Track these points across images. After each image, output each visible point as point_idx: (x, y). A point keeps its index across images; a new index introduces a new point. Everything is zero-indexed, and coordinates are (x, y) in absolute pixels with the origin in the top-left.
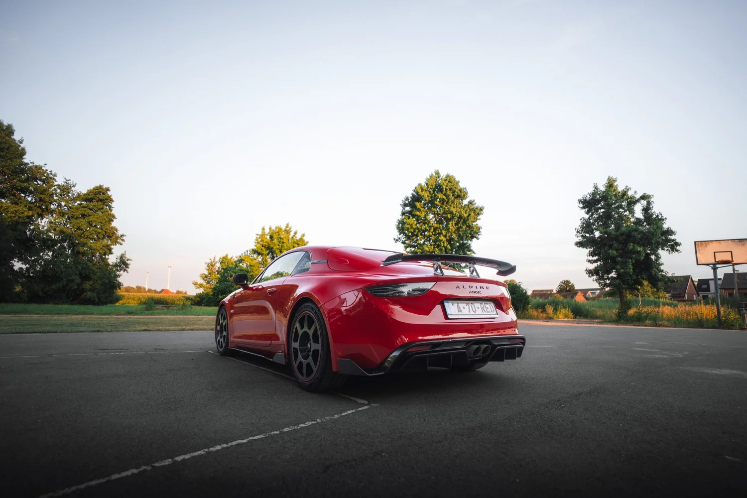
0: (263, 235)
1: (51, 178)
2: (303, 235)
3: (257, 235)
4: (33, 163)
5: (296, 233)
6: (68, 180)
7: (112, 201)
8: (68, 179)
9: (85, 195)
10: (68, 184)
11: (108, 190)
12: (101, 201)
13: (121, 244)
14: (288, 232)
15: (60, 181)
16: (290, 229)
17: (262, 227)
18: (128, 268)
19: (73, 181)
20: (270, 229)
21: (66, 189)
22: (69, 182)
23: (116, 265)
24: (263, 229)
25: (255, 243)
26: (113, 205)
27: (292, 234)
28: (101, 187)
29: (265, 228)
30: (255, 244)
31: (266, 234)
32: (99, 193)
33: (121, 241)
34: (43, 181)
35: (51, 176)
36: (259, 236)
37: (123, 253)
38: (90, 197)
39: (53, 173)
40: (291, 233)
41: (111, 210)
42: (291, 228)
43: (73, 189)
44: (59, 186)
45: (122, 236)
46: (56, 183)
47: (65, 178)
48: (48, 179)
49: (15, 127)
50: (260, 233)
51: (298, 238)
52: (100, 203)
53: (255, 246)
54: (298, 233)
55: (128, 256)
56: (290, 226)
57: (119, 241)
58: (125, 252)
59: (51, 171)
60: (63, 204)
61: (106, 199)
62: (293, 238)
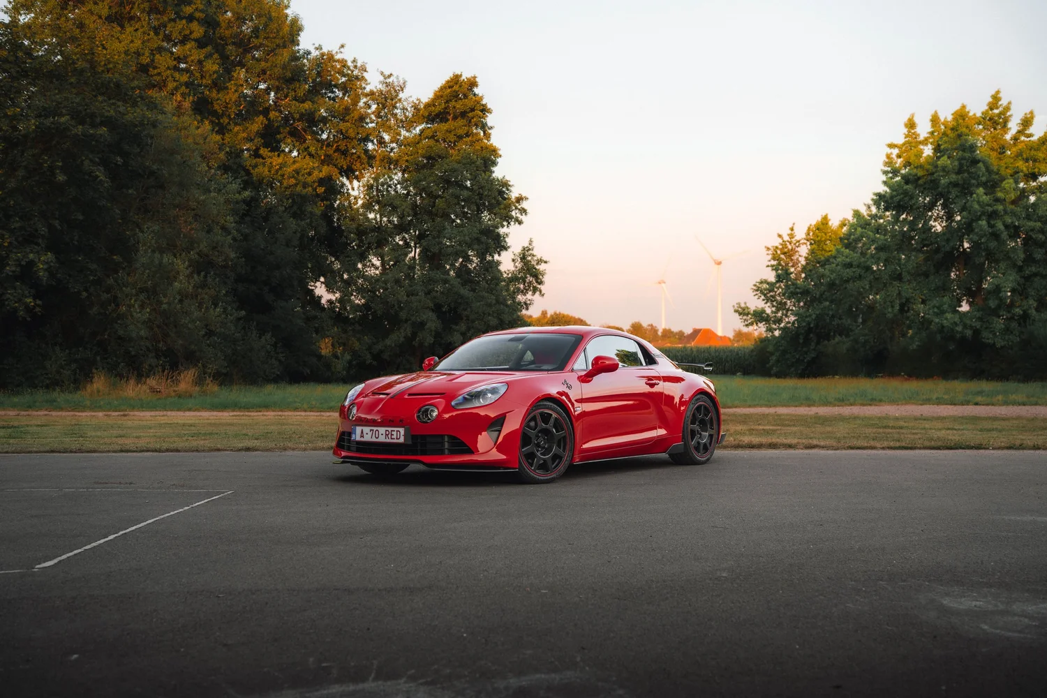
0: (912, 142)
1: (357, 78)
3: (891, 146)
4: (319, 48)
5: (1027, 122)
6: (391, 75)
7: (485, 110)
8: (387, 73)
9: (427, 106)
10: (387, 85)
11: (473, 83)
12: (463, 114)
13: (520, 223)
15: (373, 82)
17: (905, 119)
18: (541, 283)
19: (398, 77)
20: (935, 120)
21: (387, 99)
22: (390, 80)
23: (514, 279)
24: (911, 125)
25: (885, 173)
26: (490, 120)
27: (1014, 126)
28: (456, 79)
29: (916, 120)
30: (884, 178)
31: (921, 138)
32: (455, 96)
33: (518, 215)
34: (344, 88)
35: (356, 72)
36: (895, 151)
37: (526, 245)
38: (438, 109)
39: (359, 65)
40: (1010, 125)
41: (487, 136)
42: (1007, 108)
43: (401, 95)
44: (372, 93)
45: (519, 200)
46: (368, 89)
47: (382, 73)
48: (352, 83)
50: (900, 140)
51: (1035, 138)
52: (460, 122)
53: (885, 183)
54: (1035, 121)
55: (538, 252)
56: (1004, 102)
57: (513, 213)
58: (531, 242)
59: (354, 61)
60: (387, 137)
61: (473, 110)
62: (1015, 139)
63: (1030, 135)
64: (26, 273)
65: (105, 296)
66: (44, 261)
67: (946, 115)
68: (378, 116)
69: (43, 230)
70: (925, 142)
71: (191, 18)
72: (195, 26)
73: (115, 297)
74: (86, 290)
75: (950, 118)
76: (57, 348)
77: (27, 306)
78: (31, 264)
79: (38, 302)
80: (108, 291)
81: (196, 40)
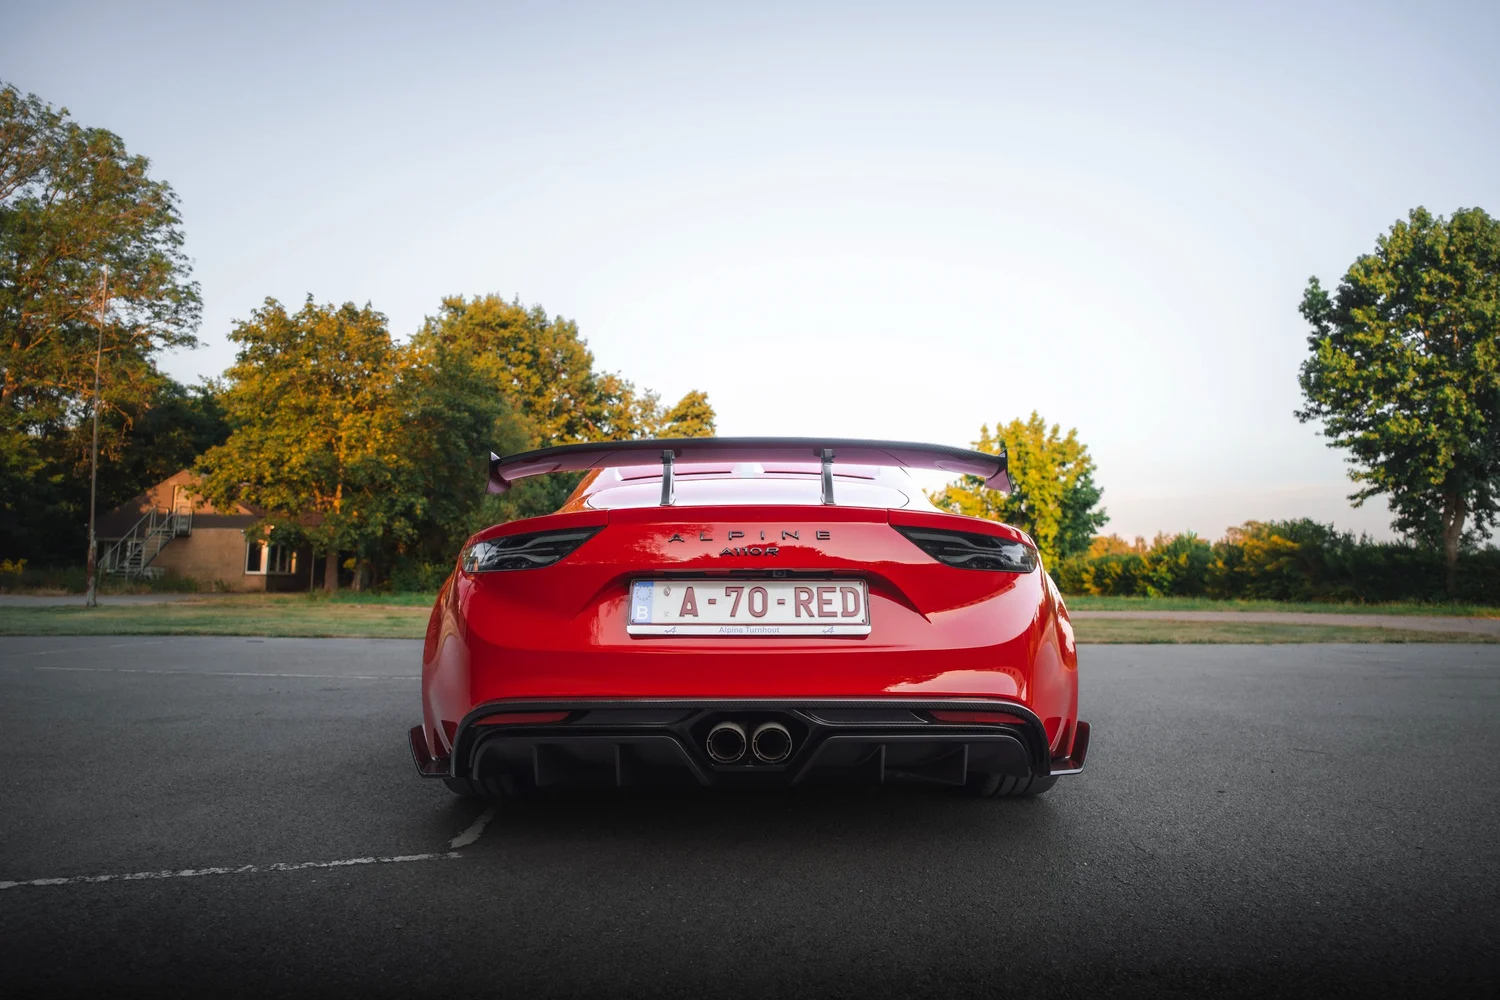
0: (986, 441)
1: (628, 392)
2: (1073, 433)
3: (972, 443)
4: (603, 372)
5: (1055, 431)
6: (650, 391)
7: (711, 414)
8: (648, 389)
9: (674, 411)
10: (649, 396)
11: (705, 396)
12: (698, 416)
14: (1037, 427)
15: (639, 395)
16: (1040, 424)
17: (981, 426)
19: (655, 391)
20: (999, 427)
21: (648, 406)
22: (650, 394)
24: (984, 430)
26: (715, 421)
27: (1047, 433)
28: (694, 393)
29: (988, 427)
31: (992, 438)
32: (693, 404)
34: (620, 398)
35: (628, 388)
36: (975, 446)
38: (681, 413)
39: (630, 383)
40: (1045, 432)
41: (713, 431)
42: (1043, 422)
43: (657, 403)
44: (638, 402)
46: (635, 399)
47: (645, 389)
48: (625, 395)
49: (578, 324)
50: (977, 439)
51: (1061, 441)
52: (696, 421)
54: (1060, 430)
56: (1040, 417)
59: (627, 381)
60: (647, 430)
61: (704, 413)
62: (1050, 441)
63: (1058, 439)
64: (408, 512)
65: (460, 529)
66: (420, 504)
67: (1006, 424)
68: (642, 417)
69: (421, 482)
70: (994, 441)
71: (523, 350)
72: (526, 355)
73: (467, 530)
74: (448, 524)
75: (1008, 427)
76: (426, 565)
77: (408, 535)
78: (412, 505)
79: (416, 531)
80: (463, 525)
81: (526, 364)
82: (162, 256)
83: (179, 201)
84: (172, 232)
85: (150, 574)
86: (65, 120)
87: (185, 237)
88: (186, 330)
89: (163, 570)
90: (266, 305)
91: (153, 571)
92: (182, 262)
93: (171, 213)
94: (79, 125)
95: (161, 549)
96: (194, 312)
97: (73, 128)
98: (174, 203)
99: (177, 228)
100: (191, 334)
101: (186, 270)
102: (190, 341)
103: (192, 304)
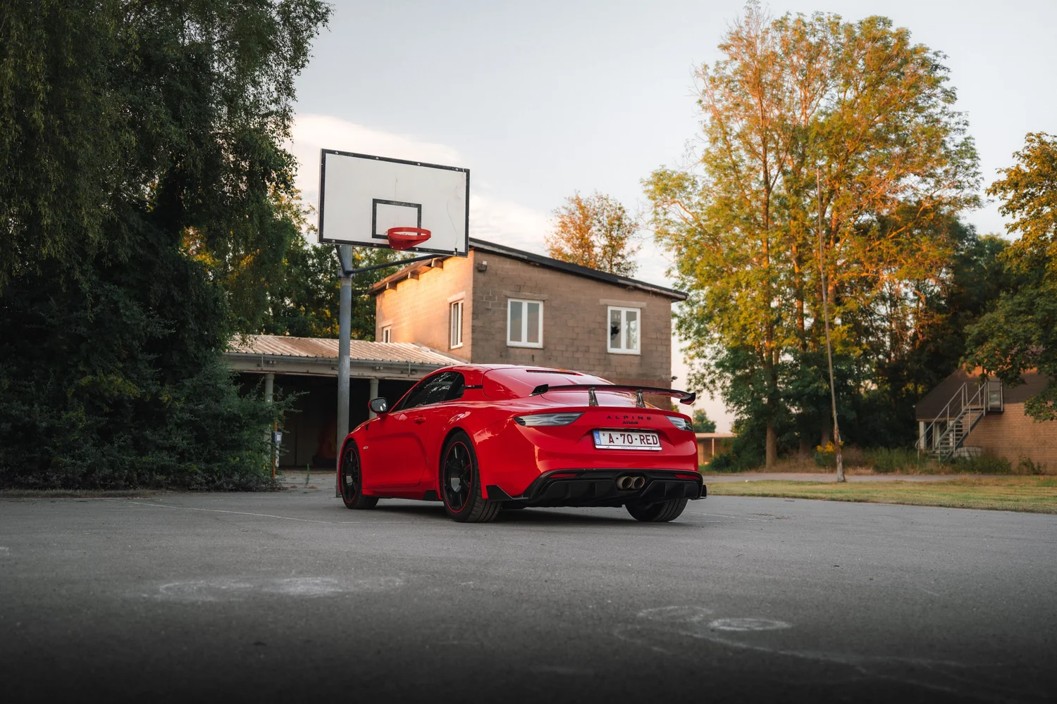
82: (938, 121)
83: (945, 57)
84: (945, 91)
85: (966, 454)
86: (842, 23)
87: (957, 92)
88: (969, 192)
89: (979, 450)
90: (1028, 144)
91: (969, 452)
92: (956, 119)
93: (939, 73)
94: (851, 22)
95: (972, 429)
96: (973, 170)
97: (849, 29)
98: (940, 61)
99: (945, 85)
100: (974, 193)
101: (961, 126)
102: (975, 201)
103: (968, 161)
